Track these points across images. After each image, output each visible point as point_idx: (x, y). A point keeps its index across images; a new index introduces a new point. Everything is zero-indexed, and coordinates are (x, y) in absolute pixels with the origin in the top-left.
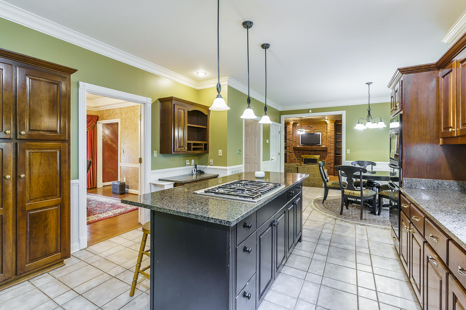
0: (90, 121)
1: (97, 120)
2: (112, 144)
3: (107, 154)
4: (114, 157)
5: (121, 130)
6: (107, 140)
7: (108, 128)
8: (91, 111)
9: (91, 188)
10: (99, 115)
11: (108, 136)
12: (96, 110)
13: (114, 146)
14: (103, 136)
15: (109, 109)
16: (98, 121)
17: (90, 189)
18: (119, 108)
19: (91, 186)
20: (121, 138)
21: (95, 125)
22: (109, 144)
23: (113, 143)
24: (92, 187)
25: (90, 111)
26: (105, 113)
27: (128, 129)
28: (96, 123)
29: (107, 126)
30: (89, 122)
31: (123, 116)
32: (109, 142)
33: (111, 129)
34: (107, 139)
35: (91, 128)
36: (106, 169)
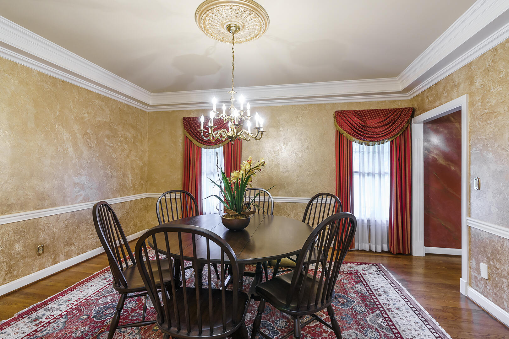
0: (397, 120)
1: (413, 116)
2: (448, 166)
3: (434, 187)
4: (454, 193)
5: (470, 125)
6: (436, 157)
7: (437, 132)
8: (400, 100)
9: (400, 254)
10: (416, 106)
11: (437, 148)
12: (409, 98)
13: (453, 168)
14: (426, 149)
15: (436, 84)
16: (413, 119)
17: (397, 254)
18: (465, 66)
19: (399, 249)
20: (470, 147)
21: (407, 127)
22: (441, 165)
23: (451, 163)
24: (401, 252)
25: (398, 101)
26: (427, 97)
27: (496, 117)
28: (411, 124)
29: (435, 127)
30: (395, 122)
31: (478, 82)
32: (441, 161)
33: (446, 132)
34: (434, 154)
35: (399, 134)
36: (432, 218)
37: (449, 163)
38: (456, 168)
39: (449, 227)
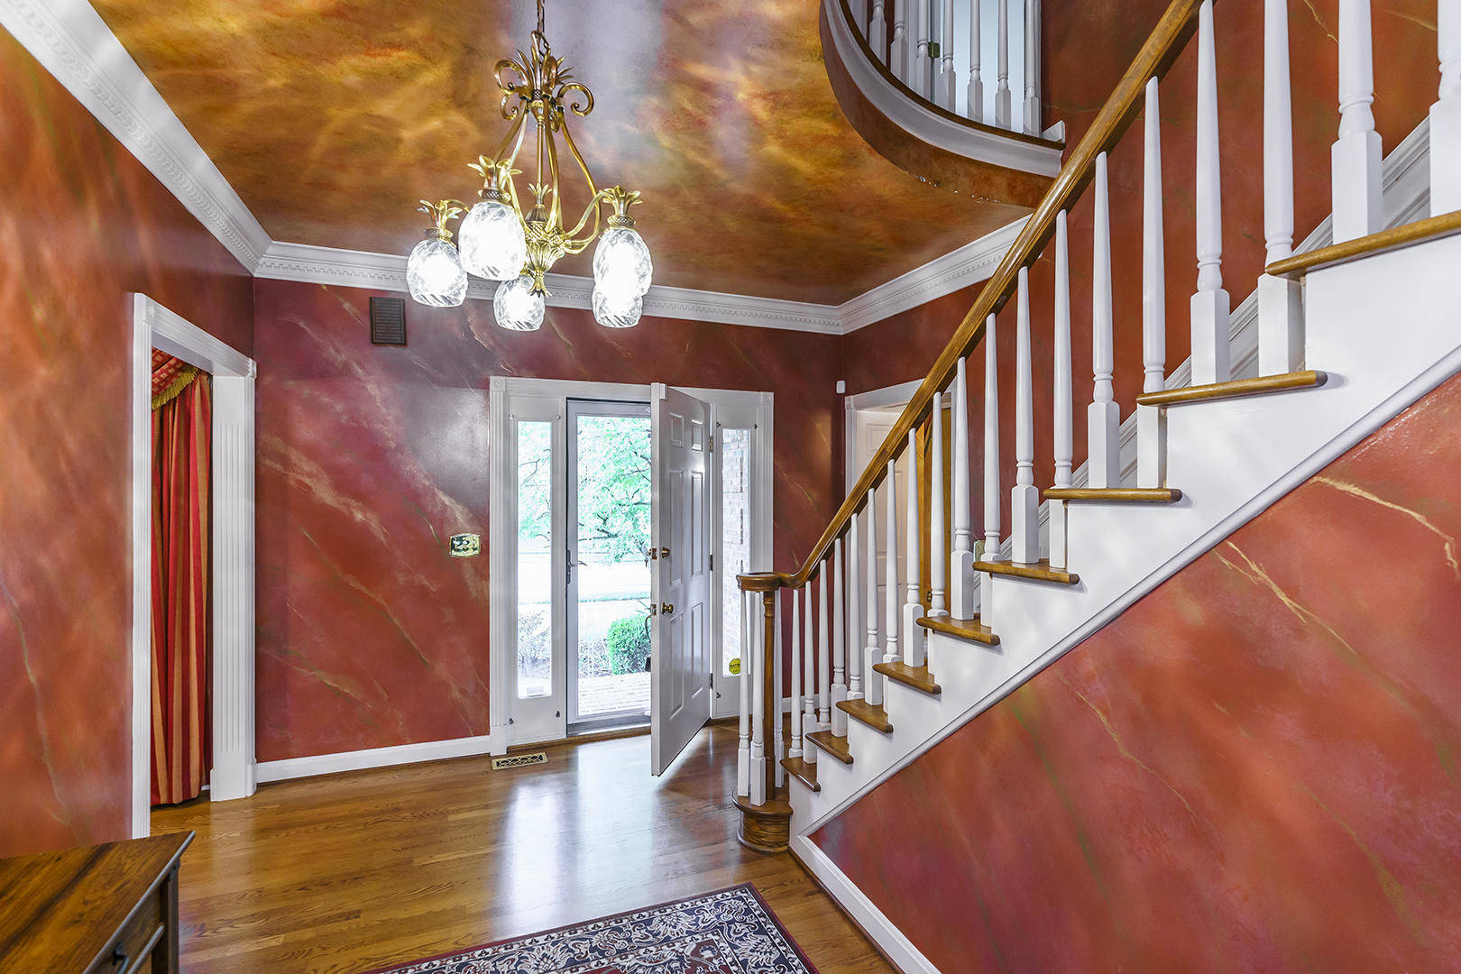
2: (345, 510)
3: (304, 574)
4: (363, 589)
6: (307, 481)
13: (359, 516)
22: (324, 506)
23: (352, 502)
32: (325, 496)
33: (339, 406)
34: (303, 474)
36: (297, 669)
37: (349, 500)
38: (368, 515)
39: (347, 691)
